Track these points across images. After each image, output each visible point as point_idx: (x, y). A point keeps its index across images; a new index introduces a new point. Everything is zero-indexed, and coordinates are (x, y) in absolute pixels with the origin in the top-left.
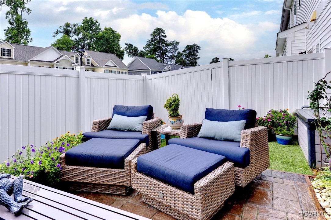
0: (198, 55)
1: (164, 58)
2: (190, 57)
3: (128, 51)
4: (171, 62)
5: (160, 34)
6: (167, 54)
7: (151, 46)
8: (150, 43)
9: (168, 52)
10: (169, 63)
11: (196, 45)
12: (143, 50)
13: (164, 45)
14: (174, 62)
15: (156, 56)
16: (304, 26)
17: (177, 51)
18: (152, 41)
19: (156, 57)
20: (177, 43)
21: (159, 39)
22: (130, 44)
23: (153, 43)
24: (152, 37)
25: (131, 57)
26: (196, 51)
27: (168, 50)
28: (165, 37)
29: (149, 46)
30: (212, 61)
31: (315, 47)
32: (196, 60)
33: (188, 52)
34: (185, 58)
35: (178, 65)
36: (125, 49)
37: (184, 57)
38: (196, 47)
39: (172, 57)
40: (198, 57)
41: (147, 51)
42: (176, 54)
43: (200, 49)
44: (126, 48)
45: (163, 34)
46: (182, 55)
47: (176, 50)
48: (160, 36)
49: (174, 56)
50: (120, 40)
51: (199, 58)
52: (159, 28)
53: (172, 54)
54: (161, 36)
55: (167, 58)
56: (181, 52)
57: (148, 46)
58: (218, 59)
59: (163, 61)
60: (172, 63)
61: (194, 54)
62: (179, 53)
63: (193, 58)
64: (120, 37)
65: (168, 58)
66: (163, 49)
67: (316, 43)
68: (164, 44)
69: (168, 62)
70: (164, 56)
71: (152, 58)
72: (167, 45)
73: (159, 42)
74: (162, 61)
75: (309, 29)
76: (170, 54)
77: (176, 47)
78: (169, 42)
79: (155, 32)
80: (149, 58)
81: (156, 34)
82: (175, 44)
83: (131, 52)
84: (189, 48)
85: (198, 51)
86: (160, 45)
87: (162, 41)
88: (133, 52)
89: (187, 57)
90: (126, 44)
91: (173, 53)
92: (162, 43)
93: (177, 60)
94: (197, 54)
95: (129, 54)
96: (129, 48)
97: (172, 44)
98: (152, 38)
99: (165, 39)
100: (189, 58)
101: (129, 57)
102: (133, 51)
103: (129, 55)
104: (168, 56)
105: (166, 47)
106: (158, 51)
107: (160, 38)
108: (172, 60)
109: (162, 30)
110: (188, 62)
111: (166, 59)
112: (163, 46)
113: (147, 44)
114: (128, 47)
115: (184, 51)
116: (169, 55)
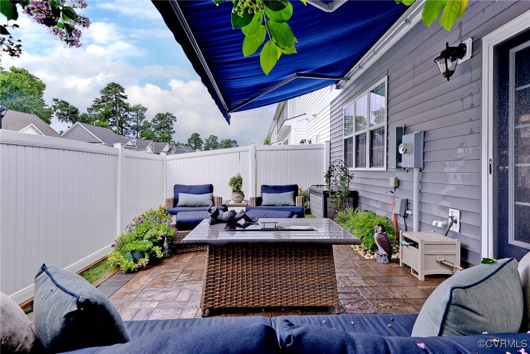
0: (173, 128)
1: (123, 128)
2: (162, 129)
3: (59, 111)
4: (134, 134)
5: (117, 92)
6: (128, 122)
7: (101, 109)
8: (100, 103)
9: (129, 119)
10: (131, 135)
11: (170, 115)
12: (88, 113)
13: (123, 109)
14: (139, 134)
15: (110, 123)
16: (304, 117)
17: (144, 120)
18: (103, 101)
19: (109, 125)
20: (145, 110)
21: (114, 99)
22: (63, 102)
23: (106, 105)
24: (103, 95)
25: (64, 122)
26: (171, 122)
27: (130, 117)
28: (125, 97)
29: (98, 108)
30: (191, 137)
31: (315, 137)
32: (171, 135)
33: (159, 122)
34: (155, 131)
35: (145, 139)
36: (53, 109)
37: (153, 130)
38: (171, 117)
39: (137, 128)
40: (172, 130)
41: (95, 115)
42: (142, 124)
43: (175, 121)
44: (54, 107)
45: (122, 94)
46: (149, 127)
47: (142, 118)
48: (116, 96)
49: (139, 126)
50: (43, 92)
51: (174, 132)
52: (115, 83)
53: (135, 123)
54: (118, 96)
55: (127, 128)
56: (149, 121)
57: (96, 107)
58: (199, 135)
59: (122, 131)
60: (136, 136)
61: (168, 127)
62: (145, 122)
63: (166, 131)
64: (44, 87)
65: (129, 128)
66: (121, 114)
67: (316, 134)
68: (124, 107)
69: (129, 134)
70: (124, 125)
71: (103, 126)
72: (128, 110)
73: (114, 105)
74: (120, 132)
75: (309, 121)
76: (132, 124)
77: (142, 114)
78: (131, 105)
79: (108, 88)
80: (98, 126)
81: (110, 91)
82: (140, 111)
83: (64, 114)
84: (161, 117)
85: (173, 122)
86: (116, 108)
87: (120, 102)
88: (68, 115)
89: (158, 129)
90: (56, 100)
91: (137, 122)
92: (119, 106)
93: (143, 132)
94: (172, 126)
95: (61, 116)
96: (61, 107)
97: (136, 109)
98: (102, 97)
99: (125, 101)
100: (160, 130)
101: (61, 121)
102: (71, 114)
103: (60, 118)
104: (129, 126)
105: (126, 113)
106: (113, 116)
107: (116, 99)
108: (136, 132)
109: (120, 88)
110: (159, 136)
111: (125, 129)
112: (122, 110)
113: (94, 105)
114: (58, 105)
115: (154, 121)
116: (130, 125)
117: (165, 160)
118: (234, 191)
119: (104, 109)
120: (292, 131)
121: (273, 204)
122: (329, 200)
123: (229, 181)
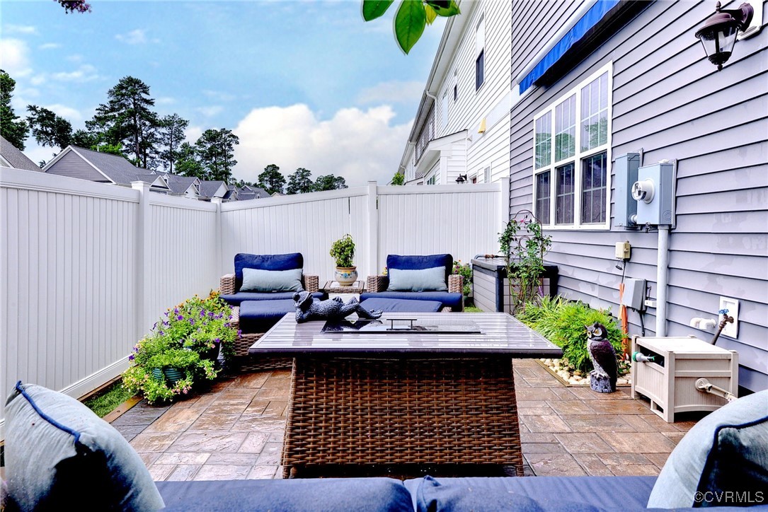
0: (232, 156)
1: (146, 155)
2: (214, 159)
3: (38, 126)
4: (165, 167)
5: (136, 93)
6: (155, 145)
7: (109, 123)
8: (107, 112)
9: (156, 141)
10: (161, 168)
11: (227, 132)
12: (86, 130)
13: (147, 123)
14: (174, 167)
15: (124, 148)
16: (463, 135)
17: (182, 142)
18: (113, 110)
19: (122, 151)
20: (184, 123)
21: (132, 106)
22: (45, 111)
23: (117, 116)
24: (112, 99)
25: (47, 146)
26: (229, 145)
27: (159, 136)
28: (150, 102)
29: (104, 122)
30: (263, 171)
31: (482, 171)
32: (229, 167)
33: (209, 146)
34: (202, 160)
35: (184, 175)
36: (28, 123)
37: (199, 158)
38: (229, 136)
39: (170, 156)
40: (232, 160)
41: (98, 133)
42: (179, 150)
43: (237, 143)
44: (30, 119)
45: (144, 95)
46: (192, 153)
47: (180, 138)
48: (135, 100)
49: (175, 153)
50: (11, 93)
51: (235, 162)
52: (134, 77)
53: (168, 148)
54: (138, 100)
55: (153, 155)
56: (192, 144)
57: (100, 120)
58: (278, 168)
59: (145, 162)
60: (169, 169)
61: (224, 153)
62: (185, 146)
63: (220, 162)
64: (13, 85)
65: (157, 156)
66: (144, 132)
67: (485, 165)
68: (148, 120)
69: (157, 166)
70: (148, 151)
71: (112, 153)
72: (155, 124)
73: (132, 114)
74: (141, 163)
75: (473, 142)
76: (162, 148)
77: (180, 132)
78: (161, 117)
79: (121, 87)
80: (104, 152)
81: (124, 91)
82: (176, 126)
83: (46, 133)
84: (211, 136)
85: (234, 145)
86: (135, 122)
87: (140, 112)
88: (53, 133)
89: (207, 158)
90: (32, 108)
91: (171, 145)
92: (140, 118)
93: (180, 163)
94: (231, 153)
95: (40, 135)
96: (41, 120)
97: (168, 123)
98: (111, 102)
99: (150, 109)
100: (211, 160)
101: (41, 144)
102: (56, 130)
103: (39, 139)
104: (157, 153)
105: (152, 130)
106: (129, 136)
107: (135, 104)
108: (169, 163)
109: (141, 86)
110: (208, 170)
111: (151, 157)
112: (144, 124)
113: (98, 116)
114: (36, 117)
115: (199, 143)
116: (159, 150)
117: (219, 211)
118: (339, 266)
119: (114, 124)
120: (443, 160)
121: (409, 287)
122: (506, 281)
123: (330, 247)
